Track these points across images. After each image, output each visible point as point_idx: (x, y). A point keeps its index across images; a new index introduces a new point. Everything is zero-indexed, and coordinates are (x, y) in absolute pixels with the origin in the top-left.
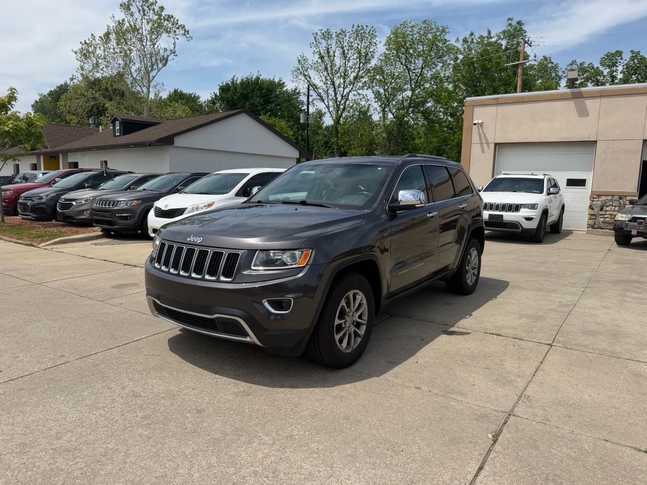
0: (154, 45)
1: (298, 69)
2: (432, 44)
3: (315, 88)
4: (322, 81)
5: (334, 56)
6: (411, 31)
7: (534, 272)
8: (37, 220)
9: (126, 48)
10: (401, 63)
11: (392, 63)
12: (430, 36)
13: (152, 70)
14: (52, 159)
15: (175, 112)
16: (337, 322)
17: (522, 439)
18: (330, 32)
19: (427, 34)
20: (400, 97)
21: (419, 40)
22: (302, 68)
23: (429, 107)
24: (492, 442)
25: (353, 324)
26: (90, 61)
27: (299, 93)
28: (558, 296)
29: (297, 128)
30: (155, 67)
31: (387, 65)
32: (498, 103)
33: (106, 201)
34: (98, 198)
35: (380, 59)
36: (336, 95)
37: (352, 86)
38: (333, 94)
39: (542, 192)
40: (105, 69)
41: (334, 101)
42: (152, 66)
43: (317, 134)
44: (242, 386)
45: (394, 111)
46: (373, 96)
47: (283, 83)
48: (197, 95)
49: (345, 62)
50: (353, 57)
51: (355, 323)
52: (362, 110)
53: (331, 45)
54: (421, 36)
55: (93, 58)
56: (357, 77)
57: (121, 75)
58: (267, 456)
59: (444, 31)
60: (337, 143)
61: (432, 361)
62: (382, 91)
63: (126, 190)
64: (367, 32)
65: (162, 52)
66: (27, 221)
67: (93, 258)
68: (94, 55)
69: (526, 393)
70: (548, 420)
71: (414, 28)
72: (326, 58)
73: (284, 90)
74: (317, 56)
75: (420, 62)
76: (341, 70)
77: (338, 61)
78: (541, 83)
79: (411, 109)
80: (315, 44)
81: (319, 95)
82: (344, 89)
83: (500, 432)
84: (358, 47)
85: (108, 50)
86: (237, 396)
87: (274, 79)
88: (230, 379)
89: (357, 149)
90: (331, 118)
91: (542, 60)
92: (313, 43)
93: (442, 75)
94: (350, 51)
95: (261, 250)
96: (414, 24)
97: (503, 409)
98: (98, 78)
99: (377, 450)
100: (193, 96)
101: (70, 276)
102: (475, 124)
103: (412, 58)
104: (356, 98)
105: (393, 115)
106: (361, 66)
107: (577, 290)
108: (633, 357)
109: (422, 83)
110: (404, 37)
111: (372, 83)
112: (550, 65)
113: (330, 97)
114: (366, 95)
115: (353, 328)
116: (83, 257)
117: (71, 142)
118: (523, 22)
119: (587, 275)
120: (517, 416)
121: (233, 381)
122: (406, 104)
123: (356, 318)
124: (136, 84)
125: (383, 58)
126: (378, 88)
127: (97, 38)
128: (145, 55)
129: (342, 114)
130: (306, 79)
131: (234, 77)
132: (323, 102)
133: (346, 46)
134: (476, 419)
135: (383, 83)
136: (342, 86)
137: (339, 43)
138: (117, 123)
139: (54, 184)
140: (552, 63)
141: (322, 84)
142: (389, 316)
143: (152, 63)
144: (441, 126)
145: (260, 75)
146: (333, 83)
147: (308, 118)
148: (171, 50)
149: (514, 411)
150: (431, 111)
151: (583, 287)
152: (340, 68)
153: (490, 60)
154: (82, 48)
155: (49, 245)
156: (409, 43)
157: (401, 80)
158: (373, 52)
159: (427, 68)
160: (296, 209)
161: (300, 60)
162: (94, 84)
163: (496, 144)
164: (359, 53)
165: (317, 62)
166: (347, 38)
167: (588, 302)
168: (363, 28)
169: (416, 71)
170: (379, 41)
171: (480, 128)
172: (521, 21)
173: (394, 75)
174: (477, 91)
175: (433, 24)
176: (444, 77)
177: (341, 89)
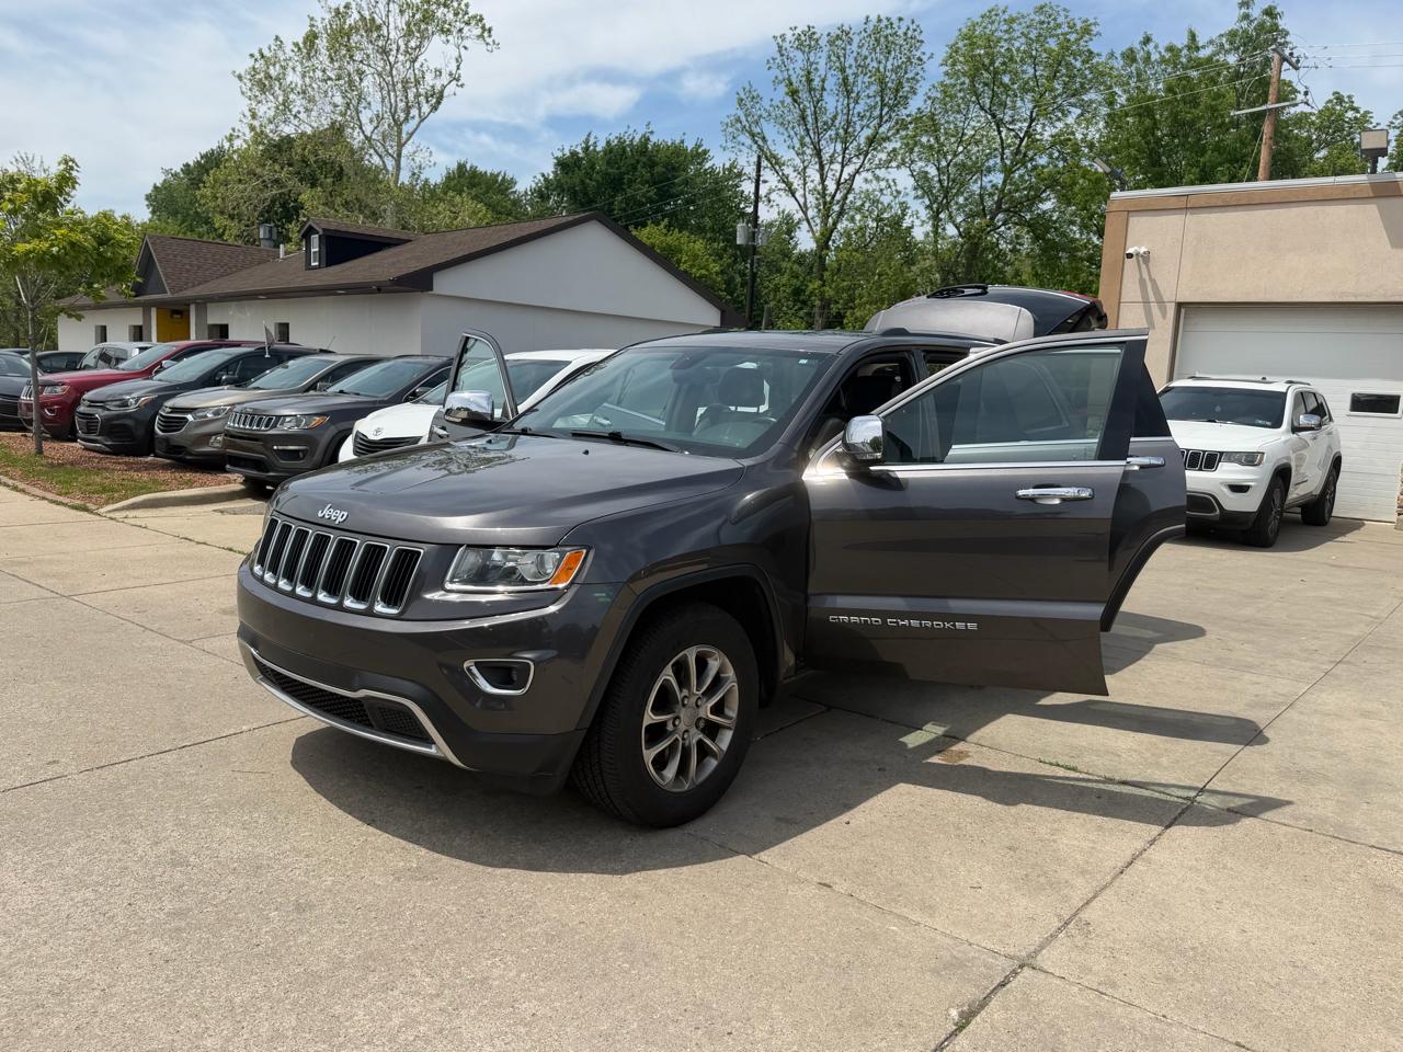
0: (414, 61)
1: (738, 120)
2: (1057, 63)
3: (776, 163)
4: (793, 148)
5: (823, 89)
6: (1006, 31)
7: (1225, 618)
8: (115, 451)
9: (350, 68)
10: (982, 108)
11: (959, 105)
12: (1052, 44)
13: (406, 119)
14: (175, 316)
15: (456, 215)
16: (650, 718)
17: (1029, 1026)
18: (814, 33)
19: (1046, 38)
20: (975, 188)
21: (1025, 52)
22: (746, 116)
23: (1045, 212)
24: (955, 1027)
25: (697, 727)
26: (271, 97)
27: (739, 175)
28: (1259, 680)
29: (732, 255)
30: (414, 112)
31: (946, 112)
32: (1187, 207)
33: (254, 416)
34: (238, 408)
35: (929, 98)
36: (823, 180)
37: (862, 157)
38: (817, 177)
39: (1277, 424)
40: (303, 116)
41: (819, 193)
42: (408, 109)
43: (779, 270)
44: (419, 855)
45: (959, 219)
46: (911, 182)
47: (705, 152)
48: (508, 177)
49: (848, 104)
50: (868, 92)
51: (702, 724)
52: (885, 215)
53: (817, 63)
54: (1030, 42)
55: (278, 92)
56: (875, 137)
57: (337, 130)
58: (411, 1022)
59: (1086, 31)
60: (822, 293)
61: (886, 822)
62: (933, 171)
63: (307, 390)
64: (900, 33)
65: (429, 77)
66: (93, 454)
67: (205, 543)
68: (281, 84)
69: (1084, 915)
70: (1114, 985)
71: (1014, 25)
72: (804, 95)
73: (707, 167)
74: (782, 89)
75: (1025, 107)
76: (837, 122)
77: (832, 103)
78: (1325, 158)
79: (1000, 216)
80: (779, 61)
81: (784, 179)
82: (843, 167)
83: (983, 1004)
84: (878, 69)
85: (311, 74)
86: (398, 879)
87: (682, 142)
88: (397, 839)
89: (868, 306)
90: (811, 234)
91: (1330, 101)
92: (773, 59)
93: (1079, 136)
94: (860, 79)
95: (469, 546)
96: (1014, 16)
97: (1011, 951)
98: (288, 136)
99: (671, 1029)
100: (500, 178)
101: (142, 583)
102: (1130, 256)
103: (1008, 96)
104: (870, 187)
105: (957, 227)
106: (884, 113)
107: (1312, 668)
108: (1387, 843)
109: (1030, 153)
110: (990, 47)
111: (911, 153)
112: (1350, 114)
113: (810, 185)
114: (894, 181)
115: (696, 736)
116: (186, 539)
117: (217, 278)
118: (1279, 10)
119: (1355, 632)
120: (1042, 970)
121: (403, 843)
122: (989, 203)
123: (706, 711)
124: (372, 151)
125: (939, 95)
126: (923, 164)
127: (289, 47)
128: (394, 85)
129: (835, 224)
130: (756, 142)
131: (589, 135)
132: (793, 195)
133: (850, 66)
134: (936, 972)
135: (934, 152)
136: (840, 159)
137: (833, 58)
138: (315, 238)
139: (157, 372)
140: (1356, 110)
141: (792, 154)
142: (824, 708)
143: (407, 103)
144: (1073, 258)
145: (652, 132)
146: (818, 153)
147: (754, 233)
148: (451, 74)
149: (1039, 958)
150: (1050, 220)
151: (1332, 662)
152: (835, 117)
153: (1194, 102)
154: (254, 68)
155: (123, 509)
156: (1000, 60)
157: (981, 147)
158: (913, 79)
159: (1042, 120)
160: (587, 452)
161: (742, 100)
162: (280, 149)
163: (1180, 305)
164: (882, 82)
165: (782, 102)
166: (854, 47)
167: (1329, 699)
168: (892, 24)
169: (1017, 127)
170: (928, 55)
171: (1143, 267)
172: (1275, 8)
173: (963, 134)
174: (1160, 176)
175: (1062, 13)
176: (1083, 140)
177: (837, 167)
